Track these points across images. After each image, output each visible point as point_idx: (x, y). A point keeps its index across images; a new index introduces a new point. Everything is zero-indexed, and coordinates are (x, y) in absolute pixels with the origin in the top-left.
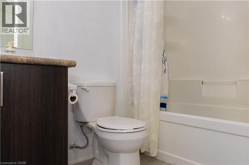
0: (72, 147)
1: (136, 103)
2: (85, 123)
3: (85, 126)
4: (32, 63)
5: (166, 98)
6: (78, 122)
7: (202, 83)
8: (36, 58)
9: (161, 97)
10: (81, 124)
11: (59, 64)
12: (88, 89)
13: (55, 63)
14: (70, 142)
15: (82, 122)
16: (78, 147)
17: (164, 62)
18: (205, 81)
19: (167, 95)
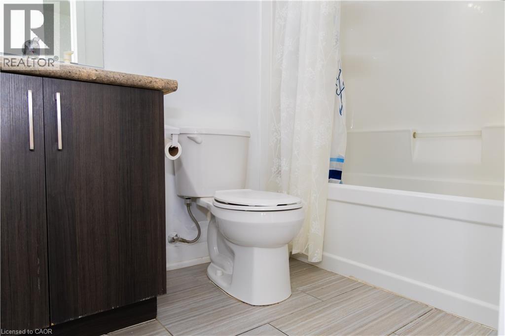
0: (173, 241)
1: (285, 168)
2: (195, 199)
3: (194, 204)
4: (105, 80)
5: (341, 160)
6: (182, 197)
7: (414, 137)
8: (111, 72)
9: (331, 160)
10: (188, 201)
11: (149, 85)
12: (199, 139)
13: (142, 83)
14: (170, 233)
15: (189, 198)
16: (184, 241)
17: (339, 93)
18: (419, 132)
19: (343, 155)
